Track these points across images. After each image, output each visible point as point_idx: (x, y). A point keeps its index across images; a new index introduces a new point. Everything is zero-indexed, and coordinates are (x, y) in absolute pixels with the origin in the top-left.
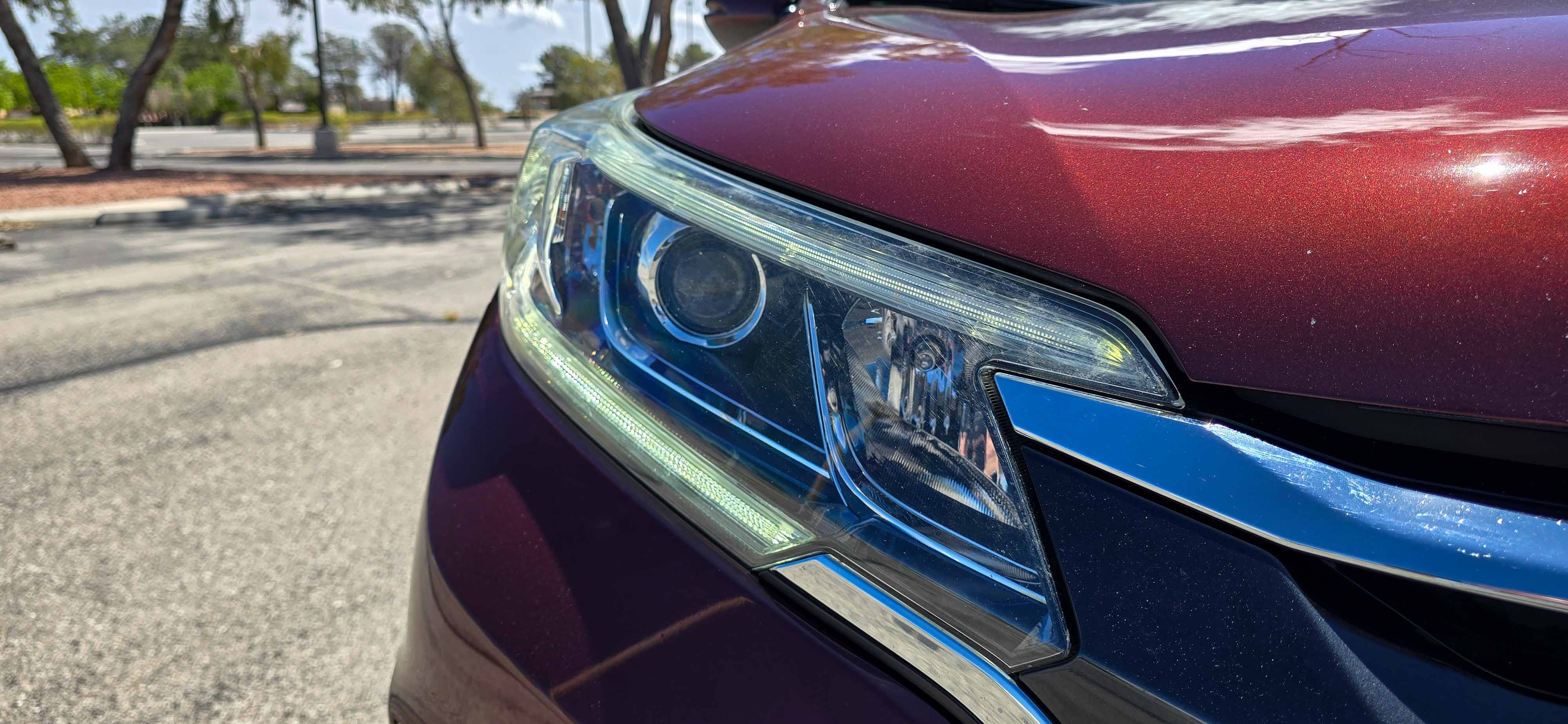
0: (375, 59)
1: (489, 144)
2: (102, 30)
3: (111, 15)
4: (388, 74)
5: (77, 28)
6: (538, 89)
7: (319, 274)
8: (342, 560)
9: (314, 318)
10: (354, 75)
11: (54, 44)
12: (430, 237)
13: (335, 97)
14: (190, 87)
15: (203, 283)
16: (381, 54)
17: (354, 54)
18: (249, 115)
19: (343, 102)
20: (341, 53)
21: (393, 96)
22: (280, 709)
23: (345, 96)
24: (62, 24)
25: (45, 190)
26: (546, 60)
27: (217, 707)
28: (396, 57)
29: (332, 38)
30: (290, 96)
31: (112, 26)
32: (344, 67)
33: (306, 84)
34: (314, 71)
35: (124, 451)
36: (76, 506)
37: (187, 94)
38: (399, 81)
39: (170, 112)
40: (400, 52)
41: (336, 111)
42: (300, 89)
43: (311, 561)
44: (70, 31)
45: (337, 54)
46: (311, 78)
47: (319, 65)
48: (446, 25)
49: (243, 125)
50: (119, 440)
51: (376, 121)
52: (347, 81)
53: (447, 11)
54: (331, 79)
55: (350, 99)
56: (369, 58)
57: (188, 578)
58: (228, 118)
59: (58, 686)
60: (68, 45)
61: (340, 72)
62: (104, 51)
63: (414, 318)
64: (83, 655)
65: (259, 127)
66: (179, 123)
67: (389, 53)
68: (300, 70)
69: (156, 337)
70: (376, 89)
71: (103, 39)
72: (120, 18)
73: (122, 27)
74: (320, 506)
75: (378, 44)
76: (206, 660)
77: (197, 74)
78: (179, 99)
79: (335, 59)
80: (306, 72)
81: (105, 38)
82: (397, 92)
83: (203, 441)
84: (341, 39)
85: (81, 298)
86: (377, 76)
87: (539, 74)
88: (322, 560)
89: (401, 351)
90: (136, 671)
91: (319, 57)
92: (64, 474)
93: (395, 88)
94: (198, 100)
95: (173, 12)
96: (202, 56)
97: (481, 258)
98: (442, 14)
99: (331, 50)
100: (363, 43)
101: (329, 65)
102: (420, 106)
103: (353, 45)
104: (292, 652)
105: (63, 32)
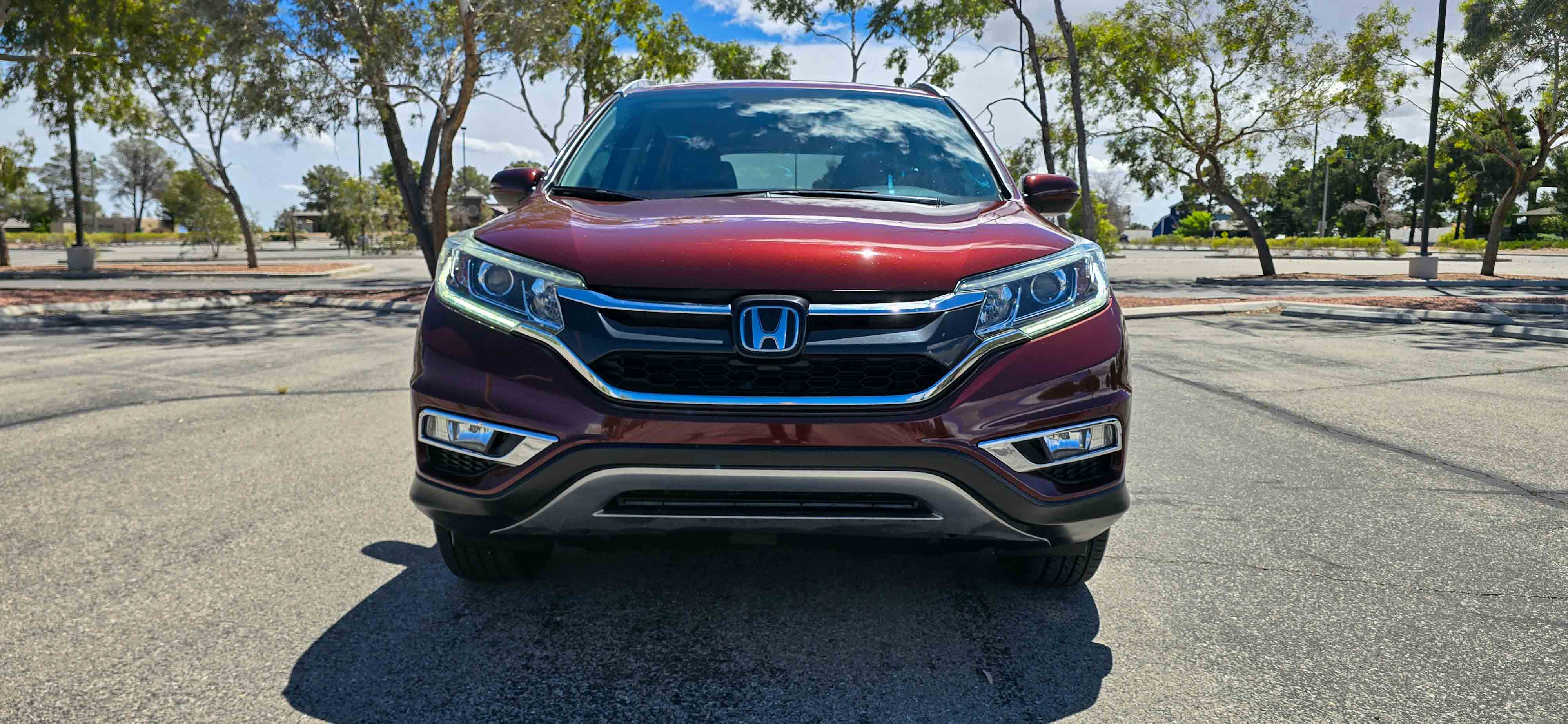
0: (116, 173)
1: (259, 262)
4: (131, 192)
6: (301, 210)
7: (146, 367)
9: (159, 394)
10: (91, 191)
12: (234, 341)
16: (124, 169)
21: (136, 216)
26: (310, 180)
28: (142, 174)
38: (144, 199)
40: (148, 168)
42: (25, 204)
48: (217, 149)
51: (121, 241)
53: (216, 137)
56: (110, 173)
63: (248, 393)
67: (134, 171)
75: (121, 160)
82: (143, 210)
86: (119, 193)
87: (302, 195)
93: (140, 206)
97: (288, 356)
98: (211, 138)
102: (168, 224)
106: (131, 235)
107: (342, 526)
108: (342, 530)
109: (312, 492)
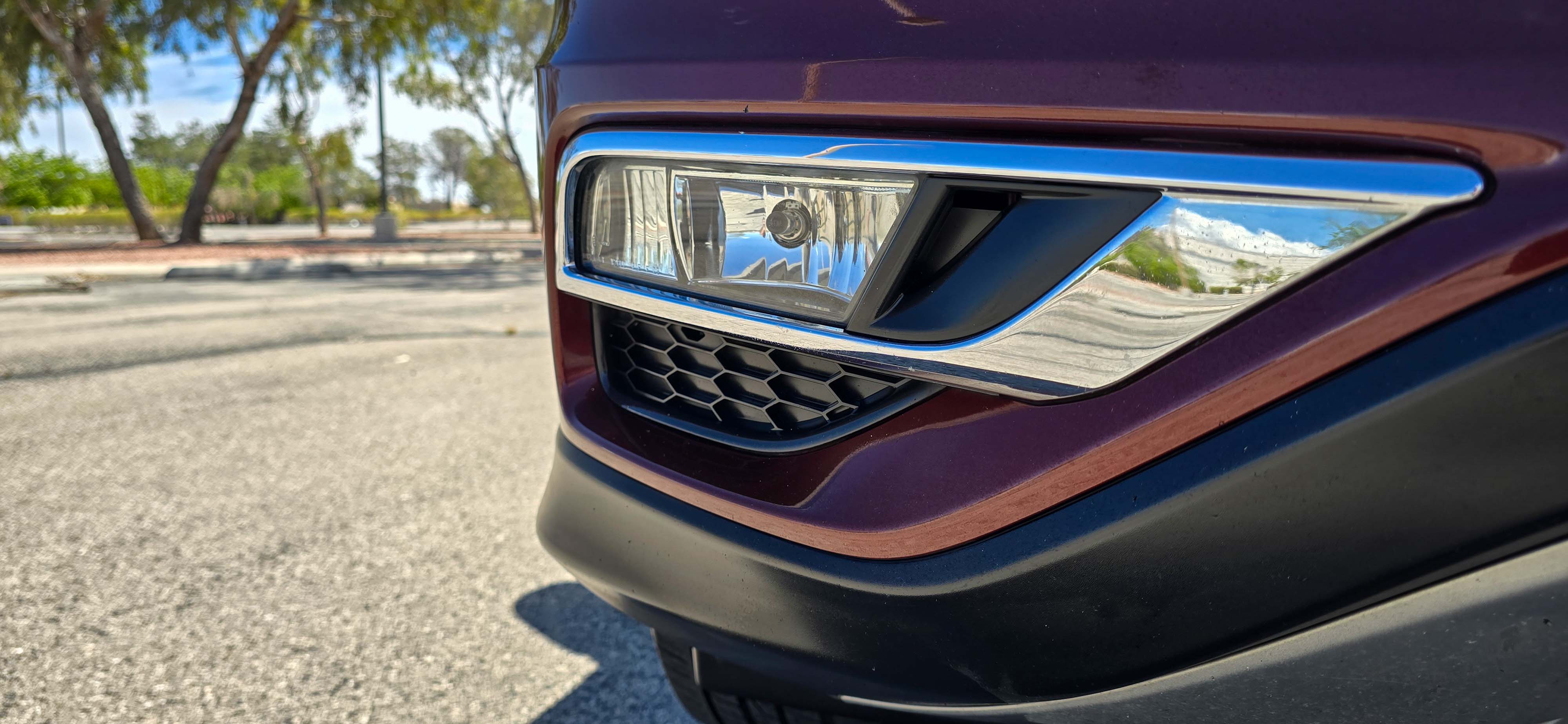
0: (433, 160)
2: (179, 135)
3: (187, 121)
4: (445, 175)
5: (155, 134)
7: (380, 309)
8: (410, 471)
9: (377, 332)
10: (412, 177)
11: (133, 149)
13: (395, 199)
14: (257, 187)
15: (266, 313)
16: (440, 156)
17: (413, 157)
18: (314, 210)
19: (402, 201)
20: (402, 157)
21: (449, 197)
22: (346, 560)
23: (403, 197)
24: (141, 129)
25: (120, 254)
27: (281, 557)
28: (454, 159)
29: (394, 143)
30: (352, 198)
31: (188, 132)
32: (405, 169)
33: (366, 185)
34: (375, 174)
35: (189, 405)
36: (141, 436)
37: (253, 194)
38: (456, 181)
39: (236, 212)
40: (458, 154)
41: (395, 207)
42: (361, 191)
43: (376, 472)
44: (149, 138)
45: (398, 158)
46: (372, 181)
47: (382, 168)
48: (505, 117)
49: (306, 220)
50: (184, 399)
51: (433, 220)
52: (406, 183)
54: (392, 181)
55: (408, 200)
56: (428, 160)
57: (251, 479)
58: (292, 214)
59: (120, 542)
60: (145, 150)
61: (400, 175)
62: (179, 155)
63: (473, 333)
64: (147, 523)
65: (322, 223)
66: (246, 222)
67: (447, 155)
68: (362, 173)
69: (222, 343)
70: (434, 190)
71: (178, 144)
72: (196, 124)
73: (199, 132)
74: (384, 438)
75: (438, 147)
76: (271, 528)
77: (263, 176)
78: (245, 198)
79: (396, 163)
80: (368, 175)
81: (181, 142)
82: (454, 192)
83: (268, 400)
84: (402, 143)
85: (150, 322)
86: (435, 177)
88: (387, 470)
89: (463, 351)
90: (199, 535)
91: (382, 159)
92: (131, 417)
93: (452, 189)
94: (263, 200)
95: (248, 94)
96: (269, 159)
98: (501, 107)
99: (391, 153)
100: (424, 146)
101: (390, 168)
102: (476, 205)
103: (413, 148)
104: (360, 525)
105: (142, 137)
106: (443, 214)
107: (500, 538)
108: (498, 547)
109: (481, 466)
